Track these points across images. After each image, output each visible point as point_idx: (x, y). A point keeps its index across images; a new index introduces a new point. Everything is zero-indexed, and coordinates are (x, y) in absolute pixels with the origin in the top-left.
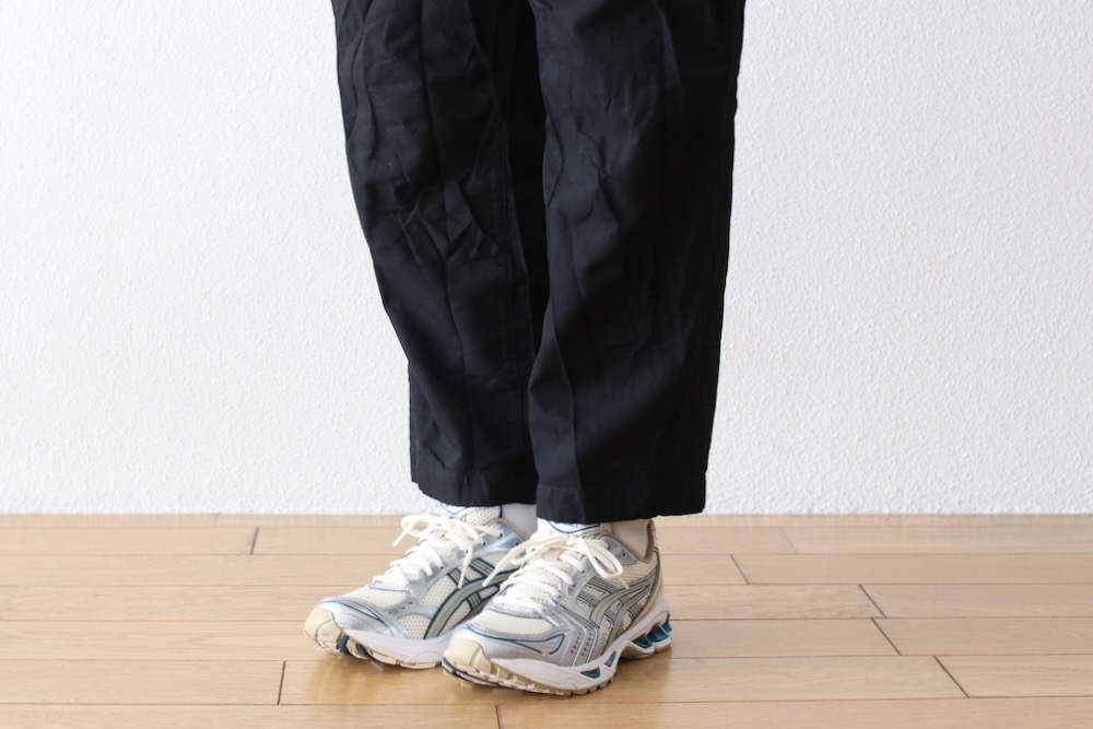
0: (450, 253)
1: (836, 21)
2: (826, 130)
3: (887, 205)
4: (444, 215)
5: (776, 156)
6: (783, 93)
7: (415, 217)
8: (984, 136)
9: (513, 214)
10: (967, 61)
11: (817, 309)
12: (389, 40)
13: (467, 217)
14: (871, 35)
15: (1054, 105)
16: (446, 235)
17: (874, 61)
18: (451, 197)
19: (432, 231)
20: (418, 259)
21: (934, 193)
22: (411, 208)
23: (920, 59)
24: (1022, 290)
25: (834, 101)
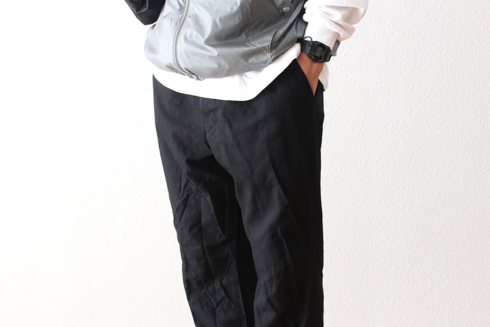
0: (217, 306)
1: (384, 181)
2: (380, 223)
3: (405, 253)
4: (215, 292)
5: (360, 234)
6: (362, 209)
7: (204, 292)
8: (444, 225)
9: (240, 293)
10: (437, 195)
11: (376, 295)
12: (189, 231)
13: (223, 293)
14: (398, 186)
15: (472, 212)
16: (215, 299)
17: (399, 196)
18: (217, 285)
19: (211, 298)
20: (206, 308)
21: (424, 248)
22: (203, 288)
23: (418, 195)
24: (459, 286)
25: (383, 212)
